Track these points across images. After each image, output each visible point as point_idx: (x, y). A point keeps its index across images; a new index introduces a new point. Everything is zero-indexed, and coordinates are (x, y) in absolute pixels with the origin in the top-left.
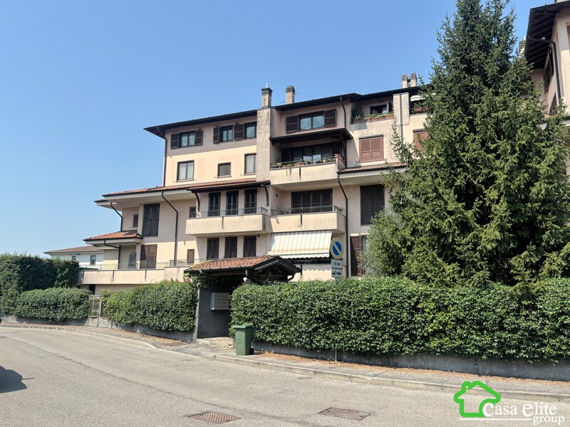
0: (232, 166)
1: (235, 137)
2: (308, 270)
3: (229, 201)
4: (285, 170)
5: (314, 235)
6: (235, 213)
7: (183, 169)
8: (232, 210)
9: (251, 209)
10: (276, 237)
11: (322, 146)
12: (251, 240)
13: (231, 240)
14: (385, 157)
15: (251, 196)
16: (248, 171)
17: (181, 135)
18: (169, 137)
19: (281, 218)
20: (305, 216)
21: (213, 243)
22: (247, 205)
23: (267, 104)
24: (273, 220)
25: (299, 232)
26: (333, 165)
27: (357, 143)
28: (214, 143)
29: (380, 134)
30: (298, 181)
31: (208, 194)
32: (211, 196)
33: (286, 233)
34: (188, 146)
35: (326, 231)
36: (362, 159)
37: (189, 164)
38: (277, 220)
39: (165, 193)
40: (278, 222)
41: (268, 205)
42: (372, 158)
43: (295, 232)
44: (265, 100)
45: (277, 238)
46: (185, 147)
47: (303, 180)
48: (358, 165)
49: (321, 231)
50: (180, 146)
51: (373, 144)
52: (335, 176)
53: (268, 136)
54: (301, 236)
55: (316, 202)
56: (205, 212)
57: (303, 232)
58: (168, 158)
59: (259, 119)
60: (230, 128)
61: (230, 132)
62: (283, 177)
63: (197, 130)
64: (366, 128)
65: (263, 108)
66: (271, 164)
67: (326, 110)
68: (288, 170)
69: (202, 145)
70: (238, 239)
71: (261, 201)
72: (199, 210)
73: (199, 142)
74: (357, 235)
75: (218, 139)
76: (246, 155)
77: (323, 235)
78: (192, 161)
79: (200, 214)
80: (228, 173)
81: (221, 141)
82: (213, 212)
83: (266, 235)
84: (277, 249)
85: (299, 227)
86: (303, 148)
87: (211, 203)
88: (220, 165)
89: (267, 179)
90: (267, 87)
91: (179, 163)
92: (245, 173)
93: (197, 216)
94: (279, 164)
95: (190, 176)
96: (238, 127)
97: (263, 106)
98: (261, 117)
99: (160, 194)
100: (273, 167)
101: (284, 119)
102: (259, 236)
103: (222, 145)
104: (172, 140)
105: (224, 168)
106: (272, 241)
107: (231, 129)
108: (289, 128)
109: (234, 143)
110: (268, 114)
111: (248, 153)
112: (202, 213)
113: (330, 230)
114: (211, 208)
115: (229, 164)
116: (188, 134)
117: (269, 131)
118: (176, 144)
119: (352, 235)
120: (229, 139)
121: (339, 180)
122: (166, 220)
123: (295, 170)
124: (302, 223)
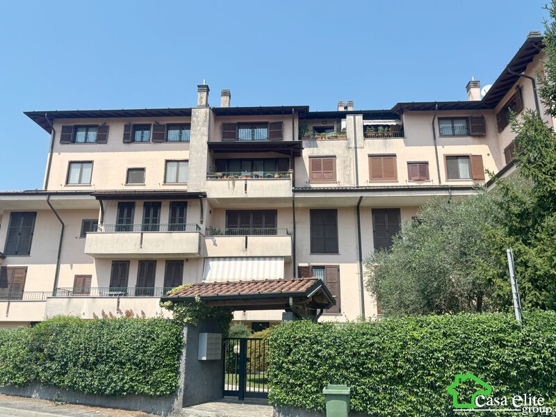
0: (147, 173)
1: (153, 138)
3: (147, 214)
4: (226, 182)
5: (262, 262)
6: (155, 228)
7: (76, 171)
8: (151, 225)
9: (177, 224)
10: (211, 263)
11: (264, 160)
12: (175, 266)
13: (147, 265)
14: (338, 180)
15: (178, 210)
16: (168, 180)
17: (77, 128)
18: (58, 129)
19: (219, 239)
20: (251, 239)
21: (120, 268)
22: (172, 220)
23: (204, 103)
24: (208, 242)
25: (242, 258)
26: (287, 182)
27: (307, 162)
28: (124, 143)
29: (332, 154)
30: (243, 196)
31: (116, 202)
32: (121, 207)
33: (224, 258)
34: (85, 142)
35: (276, 258)
36: (312, 180)
37: (84, 165)
38: (214, 242)
39: (52, 198)
40: (215, 244)
41: (202, 221)
42: (324, 180)
43: (236, 258)
44: (201, 98)
45: (213, 264)
46: (81, 143)
47: (249, 196)
48: (308, 185)
49: (270, 258)
50: (74, 141)
51: (325, 165)
52: (289, 194)
53: (205, 139)
54: (244, 262)
55: (257, 222)
56: (110, 225)
57: (247, 258)
58: (55, 154)
59: (194, 119)
60: (147, 127)
61: (146, 132)
62: (223, 189)
63: (100, 124)
64: (317, 147)
65: (200, 107)
66: (207, 174)
67: (270, 121)
68: (231, 182)
69: (106, 143)
70: (157, 263)
71: (192, 216)
72: (102, 222)
73: (102, 139)
74: (306, 265)
75: (129, 139)
76: (167, 161)
77: (273, 262)
78: (91, 162)
79: (103, 228)
80: (141, 180)
81: (133, 141)
82: (124, 225)
83: (198, 259)
85: (244, 251)
86: (241, 160)
87: (121, 215)
88: (130, 170)
89: (202, 191)
90: (204, 84)
91: (71, 163)
92: (165, 182)
93: (98, 231)
94: (220, 174)
95: (85, 180)
96: (157, 127)
97: (199, 104)
98: (197, 117)
99: (45, 198)
100: (211, 177)
101: (220, 124)
102: (187, 260)
103: (133, 145)
104: (63, 132)
105: (135, 174)
106: (205, 270)
107: (149, 129)
108: (224, 135)
109: (152, 145)
110: (206, 114)
111: (170, 159)
112: (106, 226)
113: (281, 257)
114: (120, 221)
115: (143, 169)
116: (87, 128)
117: (207, 133)
118: (69, 138)
119: (301, 265)
120: (145, 139)
121: (293, 200)
122: (44, 235)
123: (240, 184)
124: (246, 247)
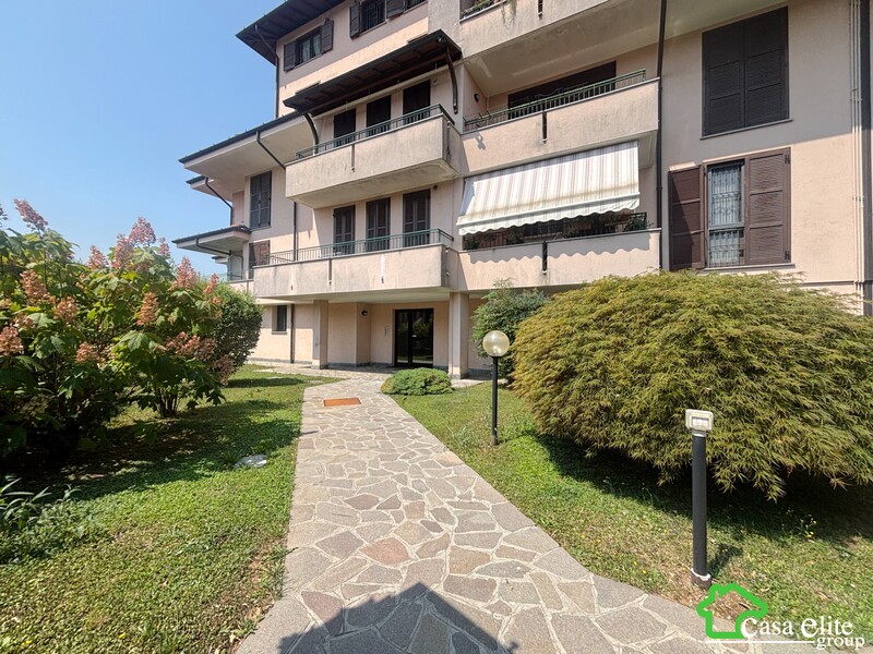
2: (563, 256)
4: (497, 11)
10: (475, 184)
12: (418, 200)
13: (377, 206)
17: (300, 44)
18: (281, 51)
19: (488, 134)
21: (344, 218)
24: (470, 144)
25: (536, 162)
28: (352, 37)
31: (331, 117)
33: (501, 170)
34: (311, 59)
38: (480, 142)
40: (482, 146)
41: (456, 108)
43: (524, 165)
45: (480, 186)
46: (305, 62)
47: (549, 22)
50: (298, 63)
57: (548, 160)
58: (281, 90)
62: (492, 29)
63: (323, 24)
66: (461, 11)
68: (507, 7)
69: (331, 49)
70: (392, 200)
73: (326, 44)
74: (692, 165)
75: (357, 28)
81: (364, 30)
83: (452, 182)
84: (479, 208)
85: (539, 145)
99: (254, 139)
100: (468, 14)
102: (435, 187)
103: (365, 36)
104: (285, 54)
106: (467, 194)
109: (387, 26)
116: (311, 38)
118: (292, 59)
119: (674, 167)
123: (527, 3)
124: (545, 137)
